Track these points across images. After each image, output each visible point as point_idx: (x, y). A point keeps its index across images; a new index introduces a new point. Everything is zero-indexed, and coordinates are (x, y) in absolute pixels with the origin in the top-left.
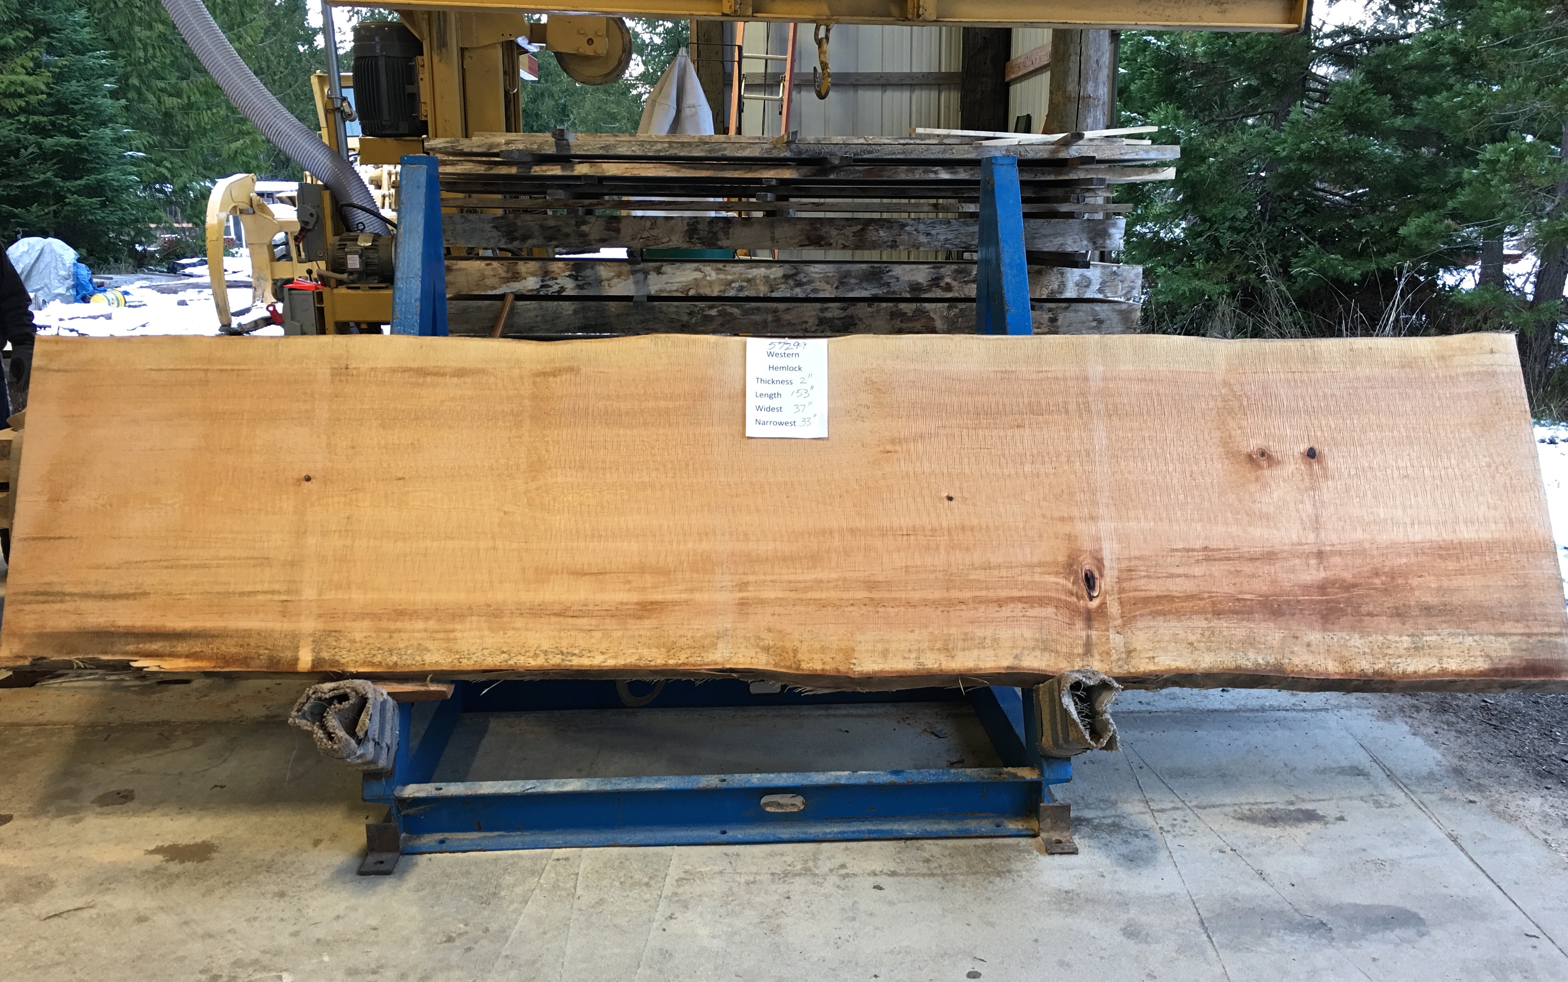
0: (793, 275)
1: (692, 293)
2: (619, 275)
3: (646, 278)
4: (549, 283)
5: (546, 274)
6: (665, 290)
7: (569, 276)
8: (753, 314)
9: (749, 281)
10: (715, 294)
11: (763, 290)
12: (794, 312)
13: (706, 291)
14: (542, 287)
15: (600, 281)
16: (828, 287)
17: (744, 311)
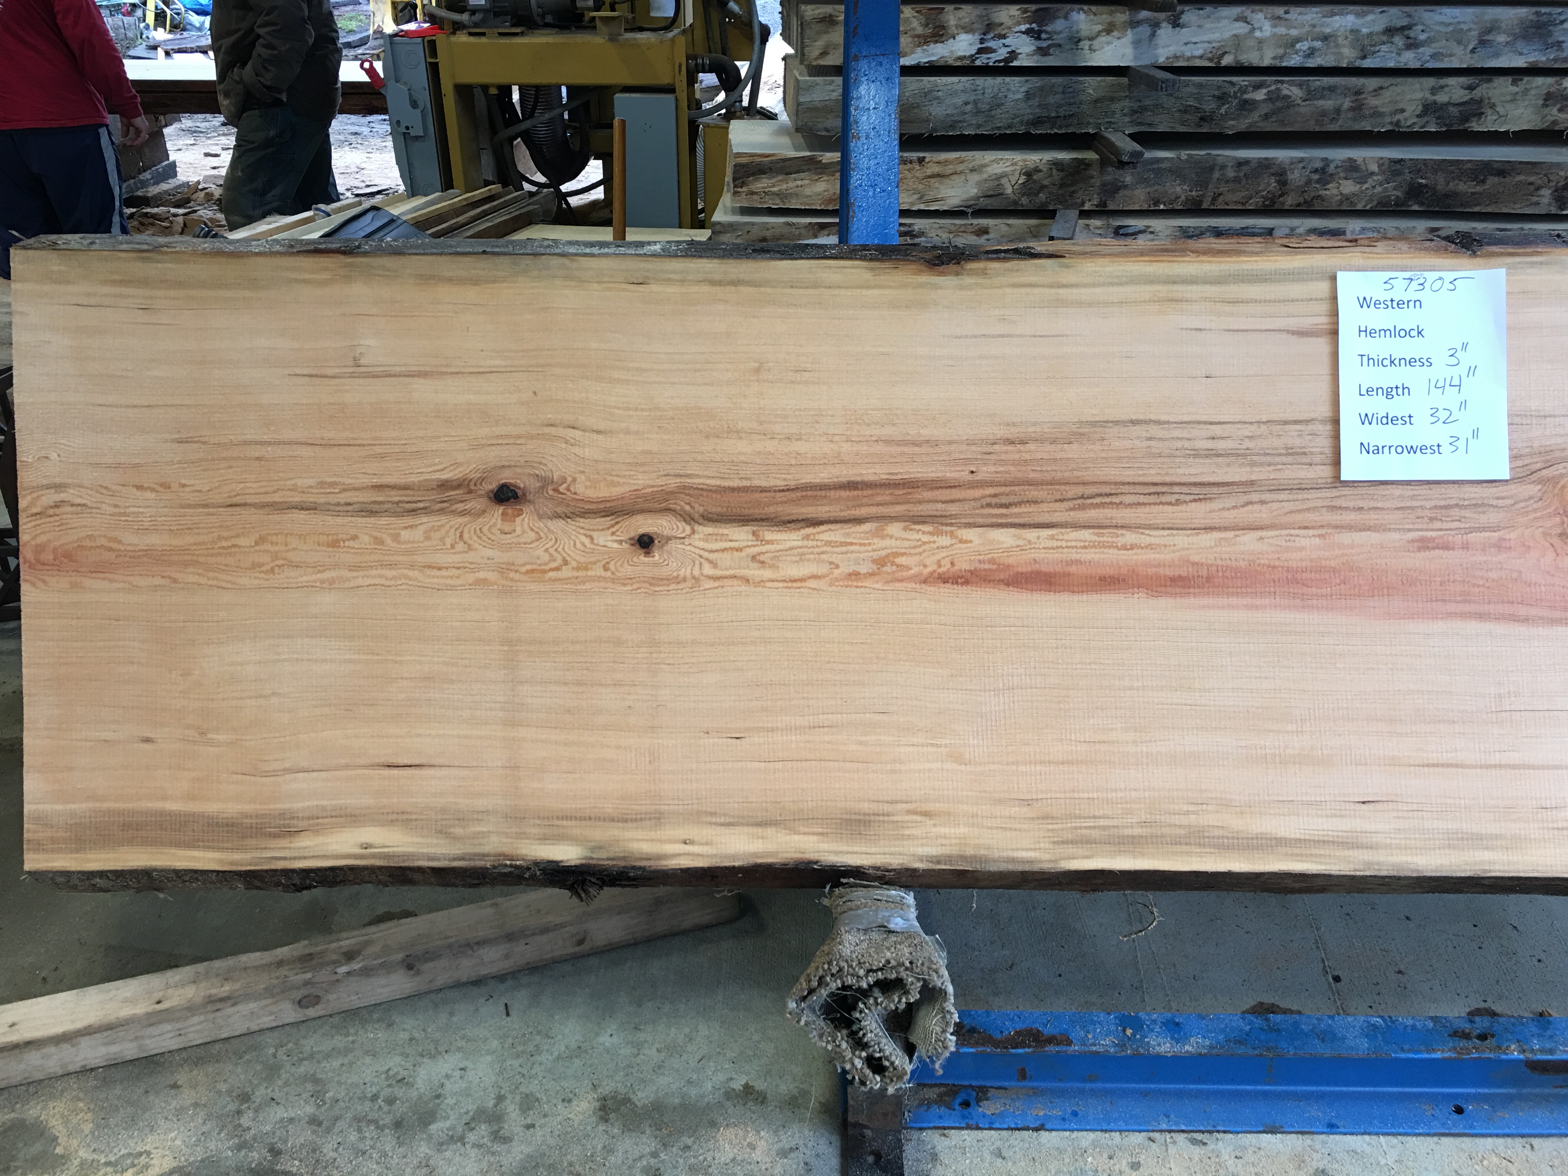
0: (1403, 28)
1: (1227, 61)
2: (1109, 29)
3: (1153, 34)
4: (991, 44)
5: (989, 28)
6: (1182, 56)
7: (1027, 32)
8: (1322, 97)
9: (1325, 38)
10: (1267, 62)
11: (1347, 56)
12: (1387, 95)
13: (1252, 58)
14: (980, 51)
15: (1076, 40)
16: (1458, 50)
17: (1309, 92)
